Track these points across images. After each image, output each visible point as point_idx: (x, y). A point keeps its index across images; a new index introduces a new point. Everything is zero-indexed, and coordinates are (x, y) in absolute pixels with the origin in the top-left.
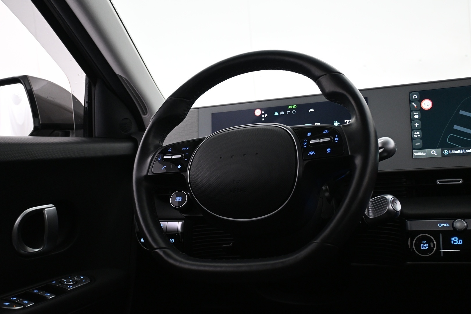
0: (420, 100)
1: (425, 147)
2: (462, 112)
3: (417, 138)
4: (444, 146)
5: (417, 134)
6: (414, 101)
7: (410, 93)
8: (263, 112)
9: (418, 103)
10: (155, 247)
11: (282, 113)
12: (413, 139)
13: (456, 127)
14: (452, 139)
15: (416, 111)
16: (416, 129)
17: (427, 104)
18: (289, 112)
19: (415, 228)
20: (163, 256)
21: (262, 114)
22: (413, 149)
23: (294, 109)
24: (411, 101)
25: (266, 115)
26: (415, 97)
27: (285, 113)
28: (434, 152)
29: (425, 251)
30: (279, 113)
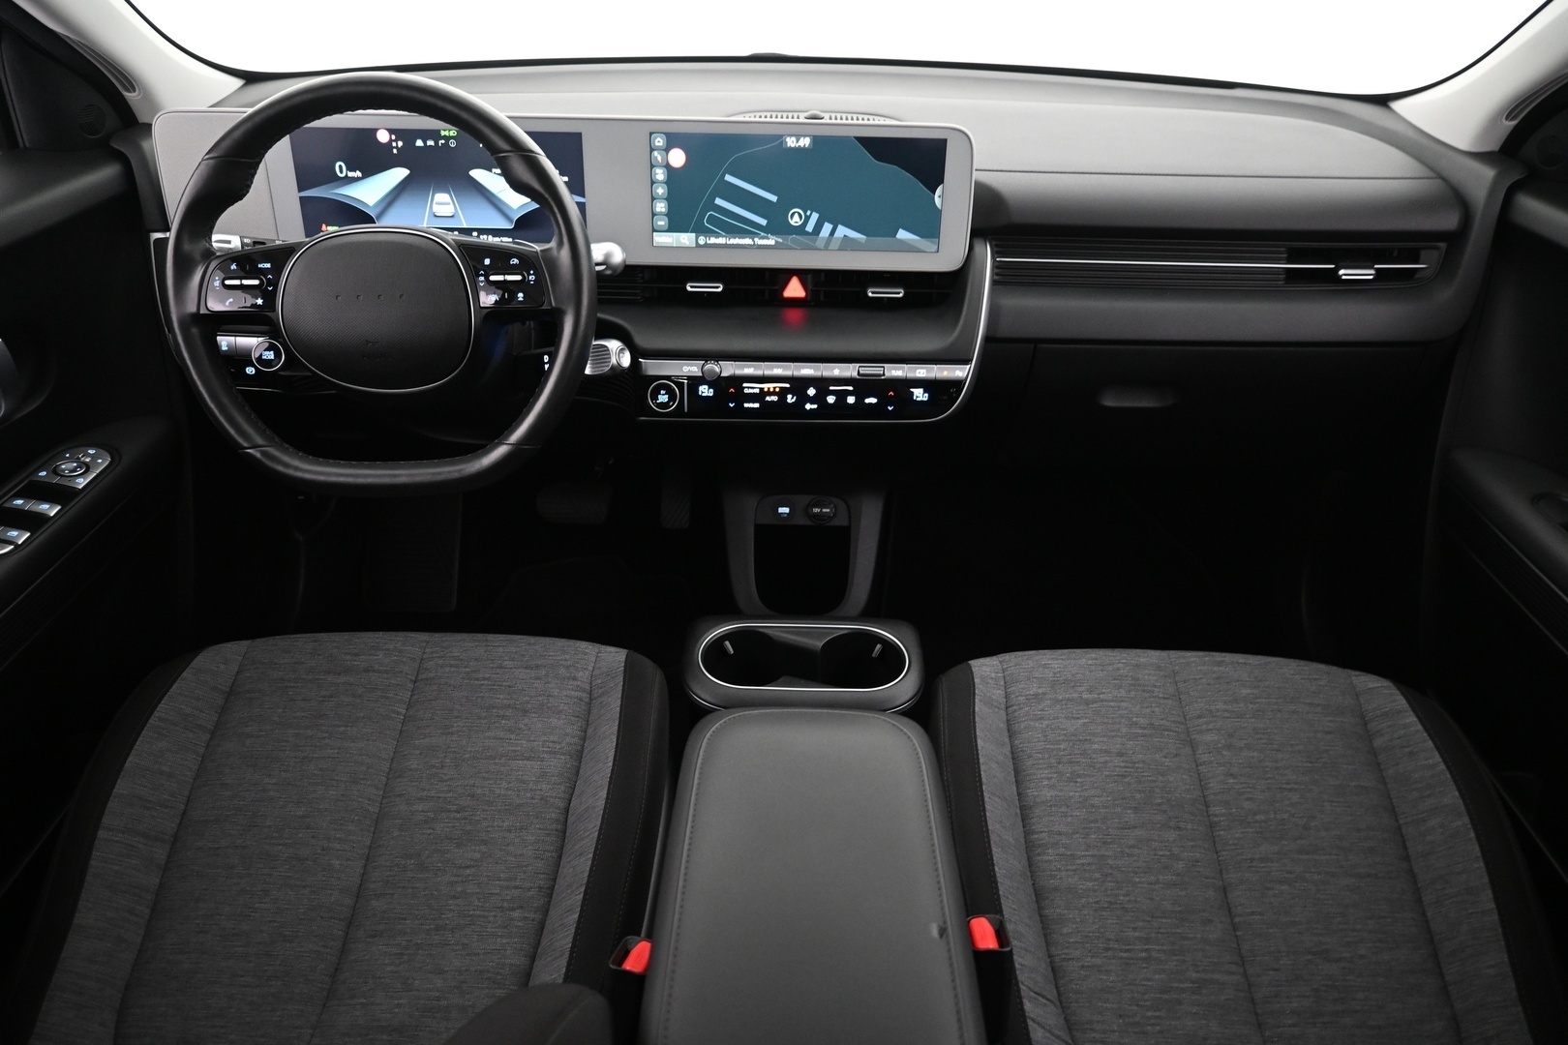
0: (667, 150)
1: (674, 227)
2: (728, 178)
3: (661, 214)
4: (700, 230)
5: (661, 207)
6: (658, 149)
7: (651, 134)
8: (393, 137)
9: (664, 153)
10: (246, 445)
11: (430, 143)
12: (654, 214)
13: (719, 201)
14: (712, 220)
15: (660, 166)
16: (660, 198)
17: (677, 158)
18: (443, 142)
19: (651, 372)
20: (264, 460)
21: (391, 141)
22: (654, 230)
23: (452, 138)
24: (652, 150)
25: (400, 144)
26: (659, 141)
27: (436, 143)
28: (686, 239)
29: (663, 405)
30: (425, 143)
